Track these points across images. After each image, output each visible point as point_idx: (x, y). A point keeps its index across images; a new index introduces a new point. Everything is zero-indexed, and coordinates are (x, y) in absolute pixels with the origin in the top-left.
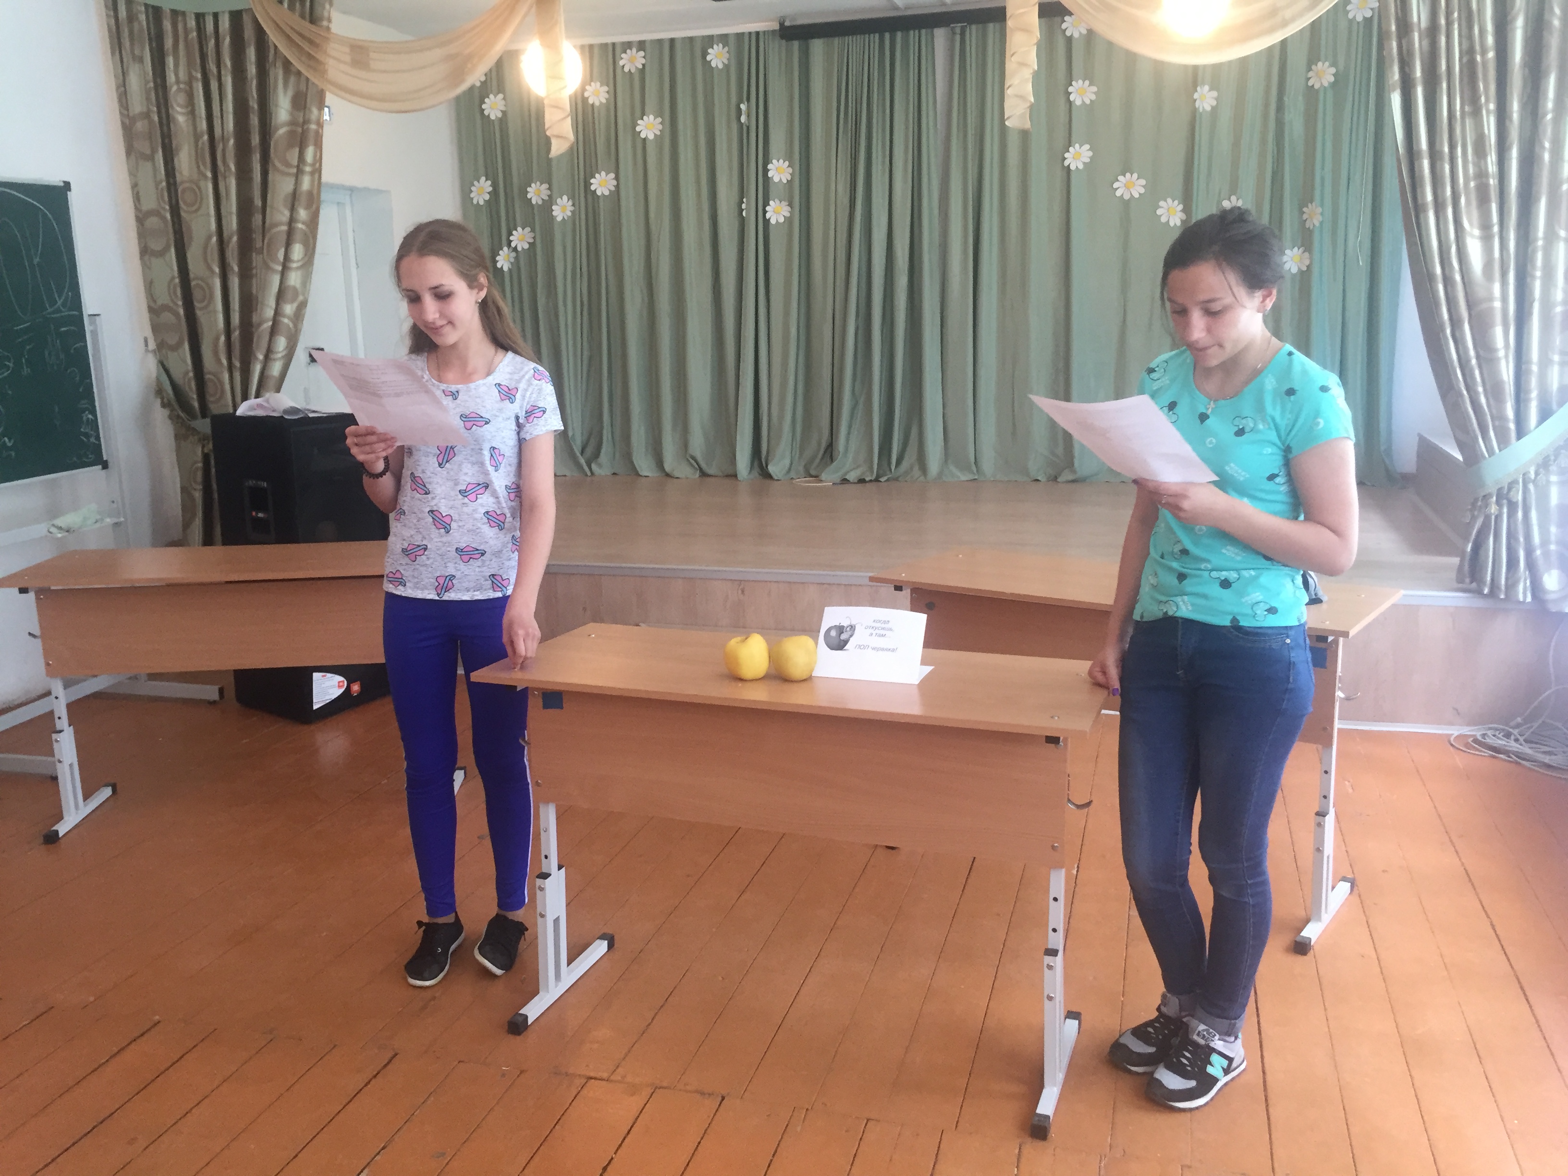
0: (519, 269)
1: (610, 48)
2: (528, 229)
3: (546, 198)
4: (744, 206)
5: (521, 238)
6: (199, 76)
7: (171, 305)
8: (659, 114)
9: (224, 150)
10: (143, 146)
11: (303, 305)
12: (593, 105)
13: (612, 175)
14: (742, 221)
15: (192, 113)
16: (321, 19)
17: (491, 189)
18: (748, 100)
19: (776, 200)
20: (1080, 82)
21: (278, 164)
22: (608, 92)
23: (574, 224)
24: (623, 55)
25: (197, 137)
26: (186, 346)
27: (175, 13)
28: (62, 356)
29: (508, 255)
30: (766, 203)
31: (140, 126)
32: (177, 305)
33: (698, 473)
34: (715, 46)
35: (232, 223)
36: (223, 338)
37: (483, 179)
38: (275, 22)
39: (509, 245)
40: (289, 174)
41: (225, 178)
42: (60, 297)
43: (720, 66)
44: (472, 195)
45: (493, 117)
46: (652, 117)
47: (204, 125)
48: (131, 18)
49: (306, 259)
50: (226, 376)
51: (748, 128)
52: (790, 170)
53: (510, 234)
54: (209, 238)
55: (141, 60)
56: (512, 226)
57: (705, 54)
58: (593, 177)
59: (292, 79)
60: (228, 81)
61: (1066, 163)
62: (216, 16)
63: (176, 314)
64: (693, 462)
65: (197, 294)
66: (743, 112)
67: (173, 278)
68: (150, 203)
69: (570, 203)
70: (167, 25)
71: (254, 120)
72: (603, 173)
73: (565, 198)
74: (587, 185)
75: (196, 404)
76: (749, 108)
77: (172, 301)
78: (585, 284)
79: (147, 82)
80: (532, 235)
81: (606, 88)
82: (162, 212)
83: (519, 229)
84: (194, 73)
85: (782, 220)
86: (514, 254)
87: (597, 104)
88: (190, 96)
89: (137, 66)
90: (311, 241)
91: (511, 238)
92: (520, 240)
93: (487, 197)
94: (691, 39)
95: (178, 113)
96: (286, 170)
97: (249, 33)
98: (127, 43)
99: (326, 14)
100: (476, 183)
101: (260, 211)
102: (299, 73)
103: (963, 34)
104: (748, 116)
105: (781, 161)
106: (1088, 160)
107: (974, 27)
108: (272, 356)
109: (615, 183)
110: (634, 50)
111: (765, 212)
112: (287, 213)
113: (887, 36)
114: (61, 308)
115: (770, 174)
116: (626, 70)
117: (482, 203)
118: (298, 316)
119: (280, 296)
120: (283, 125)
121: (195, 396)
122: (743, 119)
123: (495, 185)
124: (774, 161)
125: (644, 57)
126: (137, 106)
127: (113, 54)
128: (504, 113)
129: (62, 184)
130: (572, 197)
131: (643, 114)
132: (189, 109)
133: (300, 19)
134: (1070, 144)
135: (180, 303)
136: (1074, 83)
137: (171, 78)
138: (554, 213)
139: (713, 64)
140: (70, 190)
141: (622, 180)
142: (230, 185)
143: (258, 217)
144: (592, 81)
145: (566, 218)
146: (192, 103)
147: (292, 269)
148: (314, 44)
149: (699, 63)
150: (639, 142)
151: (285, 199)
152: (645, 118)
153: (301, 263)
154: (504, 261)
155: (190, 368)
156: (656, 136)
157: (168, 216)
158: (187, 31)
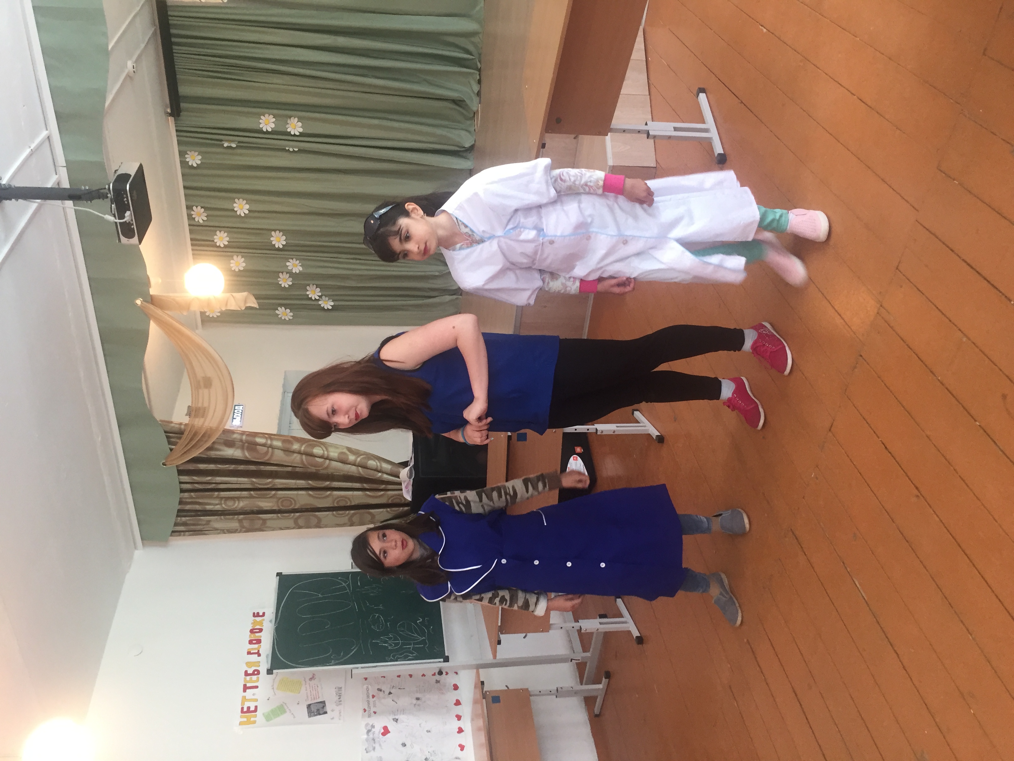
0: (333, 295)
1: (192, 227)
2: (308, 288)
3: (288, 275)
5: (313, 293)
6: (216, 493)
7: (349, 516)
8: (233, 200)
9: (259, 484)
10: (258, 524)
11: (349, 449)
12: (228, 241)
13: (273, 233)
14: (301, 151)
15: (239, 498)
16: (180, 429)
17: (283, 308)
18: (221, 140)
19: (287, 127)
21: (266, 458)
22: (220, 232)
23: (304, 259)
24: (196, 220)
25: (251, 497)
26: (372, 511)
27: (181, 503)
28: (374, 585)
29: (324, 301)
30: (289, 134)
31: (246, 524)
32: (348, 514)
34: (187, 160)
35: (301, 483)
36: (368, 493)
37: (277, 312)
38: (183, 454)
39: (318, 300)
40: (273, 453)
41: (274, 485)
42: (340, 584)
43: (200, 157)
44: (288, 319)
46: (235, 205)
47: (245, 493)
48: (184, 524)
49: (322, 446)
50: (390, 493)
51: (239, 142)
52: (267, 115)
53: (311, 299)
54: (310, 495)
55: (208, 522)
56: (306, 297)
57: (192, 167)
58: (274, 245)
59: (217, 446)
60: (218, 479)
62: (181, 483)
63: (354, 514)
65: (342, 504)
66: (229, 145)
67: (333, 514)
68: (291, 523)
69: (291, 260)
70: (188, 507)
71: (242, 467)
72: (272, 239)
73: (288, 264)
74: (279, 249)
75: (406, 508)
76: (227, 141)
77: (347, 515)
79: (221, 519)
80: (311, 286)
81: (218, 233)
82: (295, 517)
83: (308, 293)
84: (215, 496)
85: (300, 124)
87: (228, 239)
88: (227, 498)
89: (211, 523)
91: (313, 299)
92: (315, 293)
93: (288, 310)
94: (183, 175)
95: (238, 505)
96: (270, 454)
97: (191, 467)
98: (199, 527)
99: (177, 426)
100: (279, 316)
101: (294, 468)
102: (214, 443)
104: (232, 141)
105: (261, 121)
108: (379, 468)
109: (278, 232)
110: (192, 213)
111: (295, 135)
112: (295, 455)
113: (174, 39)
114: (347, 584)
115: (270, 130)
116: (205, 219)
118: (356, 453)
119: (344, 462)
120: (244, 454)
121: (401, 508)
122: (234, 145)
123: (281, 305)
124: (261, 126)
125: (197, 207)
126: (235, 524)
127: (206, 534)
129: (278, 577)
130: (287, 260)
131: (233, 210)
132: (236, 499)
133: (182, 440)
135: (347, 512)
137: (218, 507)
138: (298, 272)
139: (199, 162)
140: (282, 573)
141: (276, 227)
142: (279, 482)
143: (298, 470)
144: (213, 241)
145: (300, 264)
146: (232, 498)
147: (328, 455)
148: (195, 434)
149: (199, 171)
150: (251, 214)
151: (287, 455)
152: (235, 209)
153: (324, 449)
154: (327, 304)
155: (385, 510)
156: (246, 203)
157: (298, 514)
158: (192, 498)
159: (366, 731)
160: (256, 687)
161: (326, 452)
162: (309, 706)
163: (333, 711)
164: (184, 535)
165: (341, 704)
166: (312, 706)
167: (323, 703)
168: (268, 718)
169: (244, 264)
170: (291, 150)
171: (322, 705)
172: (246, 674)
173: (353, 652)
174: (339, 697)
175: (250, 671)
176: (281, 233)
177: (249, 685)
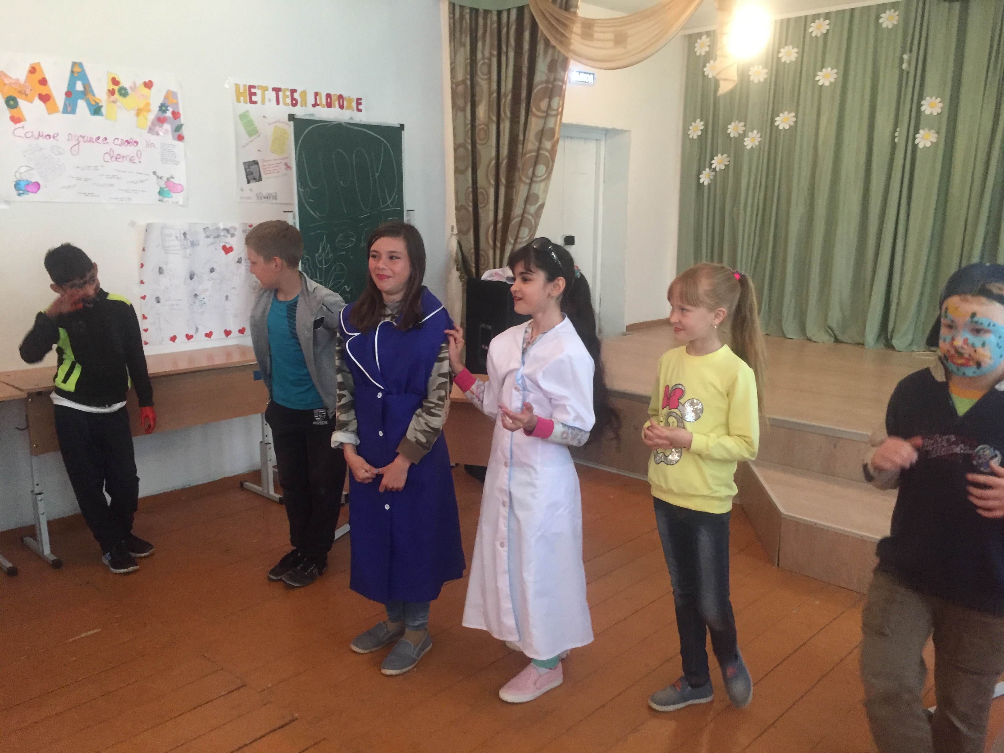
0: (716, 184)
1: (803, 20)
2: (725, 155)
3: (742, 132)
5: (719, 162)
6: (496, 53)
7: (467, 205)
8: (835, 66)
9: (505, 102)
10: (460, 103)
11: (542, 206)
12: (785, 62)
13: (793, 114)
14: (894, 146)
15: (490, 79)
16: (572, 7)
17: (703, 127)
18: (911, 51)
19: (926, 129)
21: (534, 110)
22: (797, 53)
23: (760, 150)
24: (813, 25)
25: (490, 94)
26: (472, 232)
27: (487, 12)
29: (709, 173)
30: (916, 131)
31: (460, 88)
32: (469, 205)
33: (833, 339)
34: (887, 12)
35: (504, 152)
36: (492, 228)
37: (698, 120)
38: (542, 12)
39: (710, 168)
40: (540, 117)
41: (504, 120)
42: (390, 198)
43: (890, 27)
44: (689, 132)
45: (710, 76)
46: (829, 69)
47: (494, 86)
48: (462, 17)
49: (546, 175)
50: (491, 253)
51: (908, 73)
52: (941, 105)
53: (712, 159)
54: (491, 161)
55: (464, 45)
56: (714, 153)
57: (878, 17)
58: (778, 116)
59: (550, 51)
60: (511, 55)
62: (509, 10)
63: (468, 212)
64: (830, 331)
65: (480, 197)
66: (905, 61)
67: (468, 188)
68: (461, 139)
69: (759, 135)
70: (481, 21)
71: (524, 81)
72: (786, 113)
73: (755, 132)
74: (773, 121)
75: (474, 270)
76: (910, 58)
77: (467, 202)
78: (762, 195)
79: (466, 60)
80: (728, 159)
81: (796, 50)
82: (467, 145)
84: (492, 51)
85: (928, 145)
86: (713, 173)
87: (788, 62)
88: (490, 66)
89: (462, 50)
90: (551, 163)
91: (713, 162)
92: (719, 163)
93: (699, 133)
94: (868, 8)
95: (482, 78)
96: (539, 114)
97: (527, 21)
98: (458, 34)
100: (693, 123)
101: (522, 142)
102: (554, 47)
104: (909, 63)
108: (520, 241)
109: (794, 120)
110: (822, 19)
111: (914, 139)
112: (537, 144)
114: (390, 205)
115: (923, 109)
118: (538, 214)
119: (527, 201)
120: (540, 83)
121: (473, 265)
122: (905, 66)
123: (706, 125)
124: (928, 98)
125: (828, 25)
126: (460, 76)
127: (450, 42)
129: (399, 126)
130: (760, 131)
131: (823, 67)
132: (488, 76)
133: (559, 9)
135: (471, 204)
137: (479, 56)
138: (745, 143)
139: (884, 26)
140: (404, 130)
141: (800, 117)
142: (506, 126)
143: (520, 147)
144: (786, 45)
145: (754, 147)
146: (490, 72)
147: (536, 182)
148: (565, 25)
149: (872, 26)
150: (817, 88)
151: (537, 134)
152: (824, 70)
153: (543, 178)
154: (705, 178)
155: (472, 246)
156: (831, 83)
157: (469, 147)
158: (492, 23)
159: (228, 227)
160: (278, 103)
161: (539, 179)
162: (256, 163)
163: (251, 190)
164: (450, 18)
165: (258, 198)
166: (256, 166)
167: (260, 179)
168: (244, 116)
169: (756, 81)
170: (896, 134)
171: (257, 178)
172: (293, 91)
173: (313, 213)
174: (266, 197)
175: (296, 95)
176: (792, 124)
177: (281, 94)
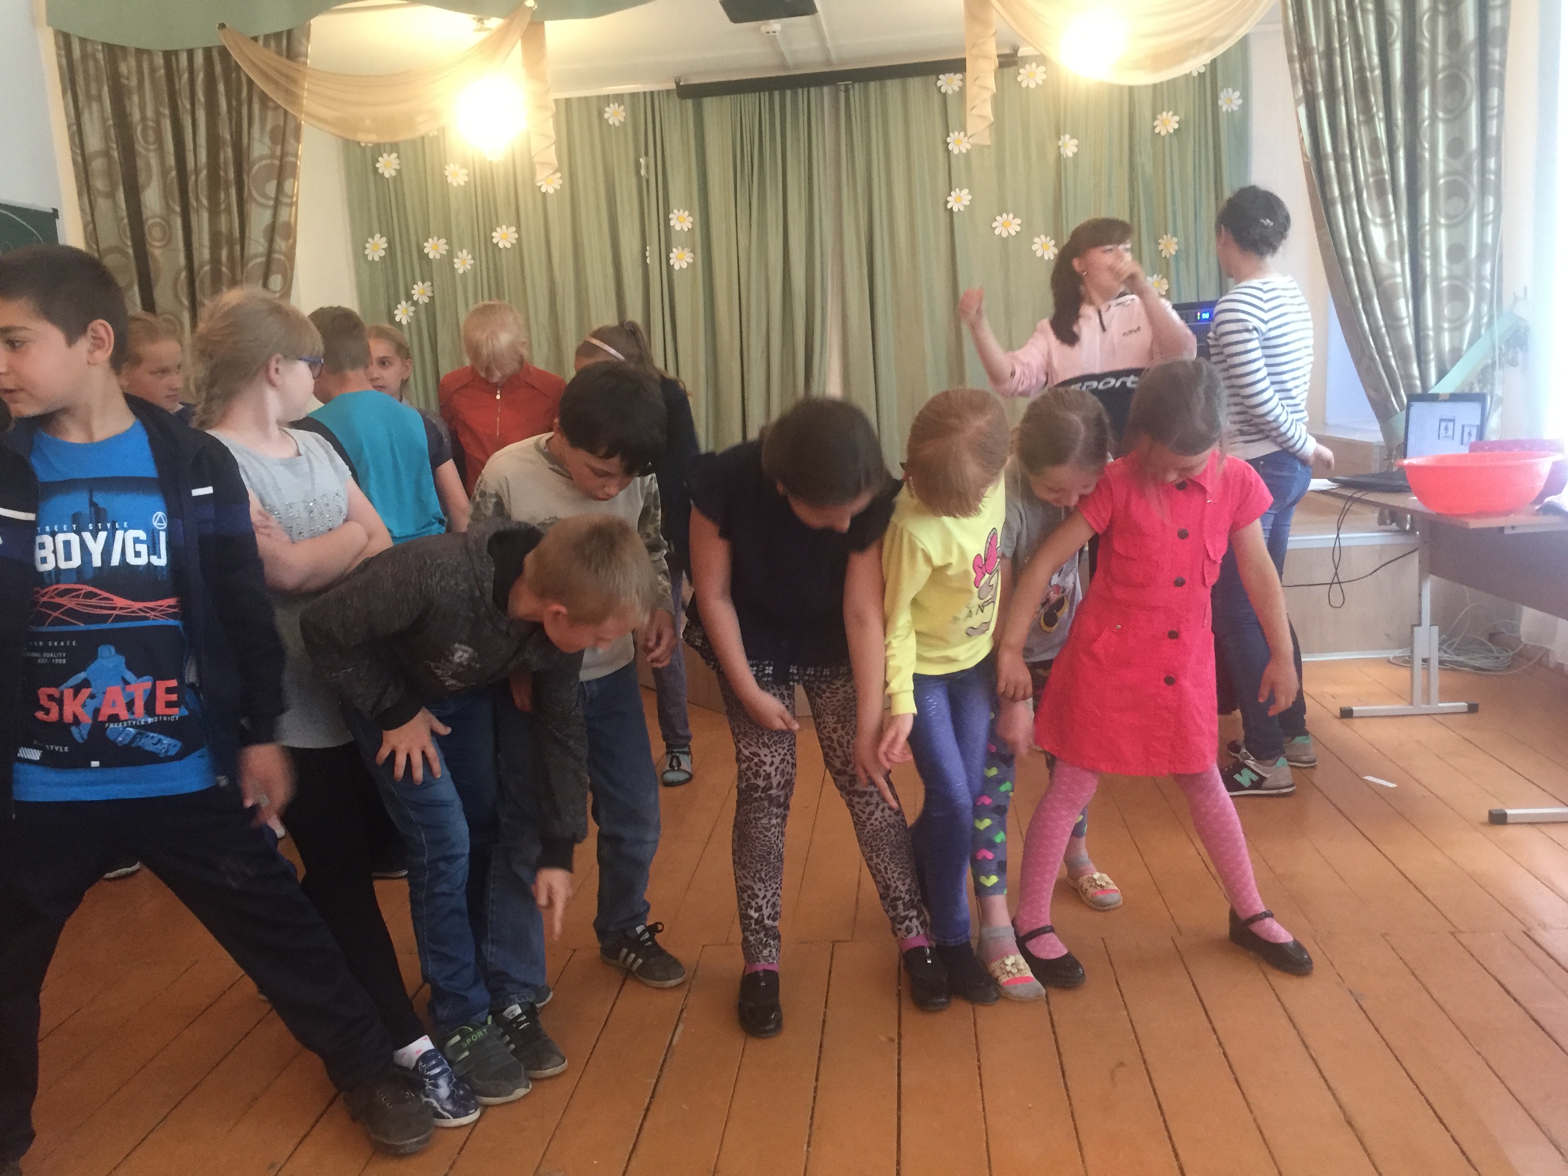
0: (418, 322)
2: (428, 284)
3: (445, 252)
4: (647, 254)
5: (421, 292)
6: (168, 112)
8: (558, 169)
9: (196, 183)
10: (102, 184)
12: (491, 163)
13: (513, 229)
14: (647, 267)
15: (161, 149)
16: (298, 54)
17: (386, 245)
18: (646, 154)
19: (679, 247)
20: (956, 133)
21: (253, 196)
23: (475, 276)
25: (164, 173)
27: (138, 51)
29: (408, 309)
30: (669, 251)
31: (98, 164)
34: (611, 105)
35: (203, 257)
37: (378, 236)
39: (408, 299)
40: (263, 206)
41: (197, 211)
43: (617, 123)
44: (366, 252)
45: (387, 175)
47: (171, 161)
48: (87, 56)
51: (648, 181)
52: (691, 219)
53: (409, 289)
54: (178, 273)
55: (99, 98)
56: (411, 280)
57: (601, 111)
58: (493, 230)
59: (270, 113)
60: (201, 115)
61: (949, 206)
62: (189, 52)
66: (642, 165)
68: (107, 241)
69: (470, 257)
71: (227, 155)
72: (504, 227)
73: (465, 251)
74: (489, 238)
76: (647, 162)
80: (432, 289)
82: (122, 249)
83: (419, 283)
84: (161, 109)
85: (685, 266)
87: (497, 163)
88: (158, 131)
89: (94, 105)
90: (289, 271)
91: (410, 292)
92: (423, 294)
93: (383, 253)
94: (588, 99)
95: (143, 149)
96: (262, 200)
97: (219, 63)
98: (81, 82)
99: (303, 50)
100: (370, 240)
101: (238, 244)
102: (277, 107)
103: (847, 91)
104: (648, 169)
105: (682, 211)
106: (968, 203)
107: (856, 85)
109: (516, 236)
111: (668, 259)
112: (266, 244)
113: (777, 94)
115: (672, 223)
117: (377, 259)
120: (262, 158)
122: (643, 172)
123: (390, 242)
124: (675, 211)
126: (94, 142)
128: (399, 172)
129: (51, 211)
130: (472, 252)
132: (156, 144)
133: (276, 57)
134: (951, 190)
136: (951, 134)
137: (135, 114)
138: (455, 267)
139: (610, 122)
141: (523, 232)
142: (201, 220)
143: (237, 249)
145: (467, 270)
146: (160, 141)
149: (596, 122)
150: (539, 198)
151: (264, 231)
154: (403, 314)
156: (556, 190)
157: (132, 252)
158: (154, 71)
164: (59, 55)
169: (455, 184)
